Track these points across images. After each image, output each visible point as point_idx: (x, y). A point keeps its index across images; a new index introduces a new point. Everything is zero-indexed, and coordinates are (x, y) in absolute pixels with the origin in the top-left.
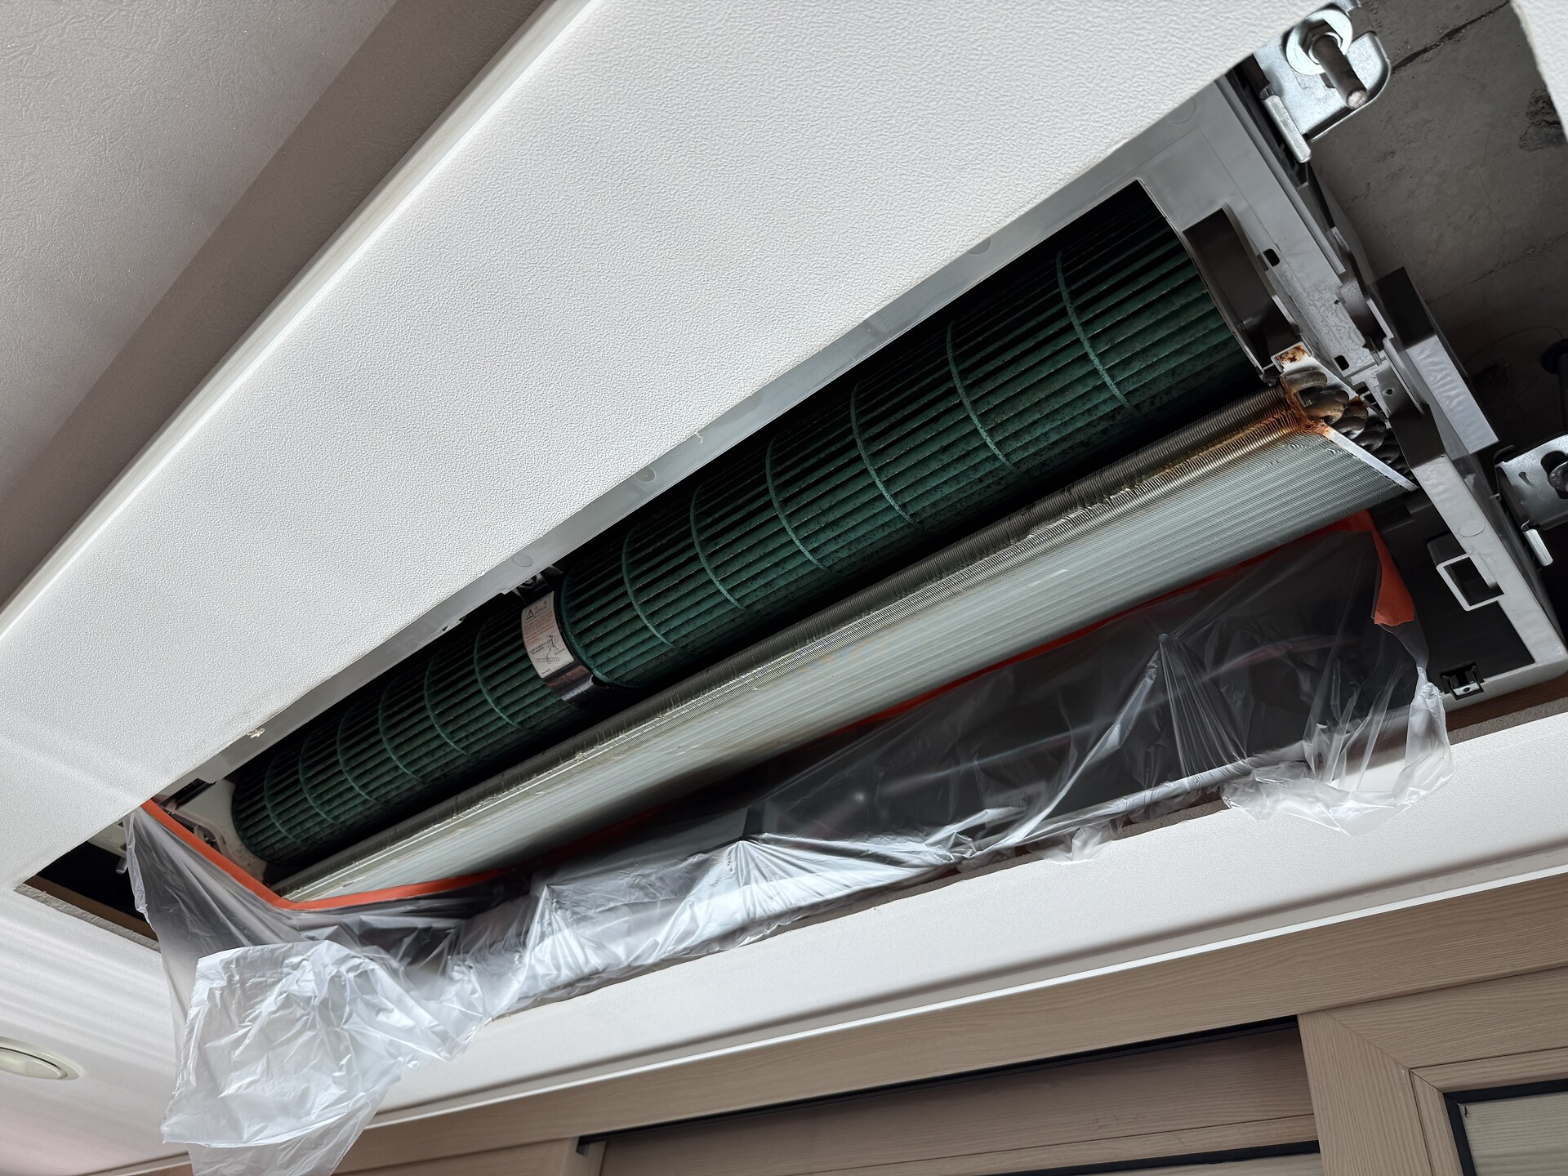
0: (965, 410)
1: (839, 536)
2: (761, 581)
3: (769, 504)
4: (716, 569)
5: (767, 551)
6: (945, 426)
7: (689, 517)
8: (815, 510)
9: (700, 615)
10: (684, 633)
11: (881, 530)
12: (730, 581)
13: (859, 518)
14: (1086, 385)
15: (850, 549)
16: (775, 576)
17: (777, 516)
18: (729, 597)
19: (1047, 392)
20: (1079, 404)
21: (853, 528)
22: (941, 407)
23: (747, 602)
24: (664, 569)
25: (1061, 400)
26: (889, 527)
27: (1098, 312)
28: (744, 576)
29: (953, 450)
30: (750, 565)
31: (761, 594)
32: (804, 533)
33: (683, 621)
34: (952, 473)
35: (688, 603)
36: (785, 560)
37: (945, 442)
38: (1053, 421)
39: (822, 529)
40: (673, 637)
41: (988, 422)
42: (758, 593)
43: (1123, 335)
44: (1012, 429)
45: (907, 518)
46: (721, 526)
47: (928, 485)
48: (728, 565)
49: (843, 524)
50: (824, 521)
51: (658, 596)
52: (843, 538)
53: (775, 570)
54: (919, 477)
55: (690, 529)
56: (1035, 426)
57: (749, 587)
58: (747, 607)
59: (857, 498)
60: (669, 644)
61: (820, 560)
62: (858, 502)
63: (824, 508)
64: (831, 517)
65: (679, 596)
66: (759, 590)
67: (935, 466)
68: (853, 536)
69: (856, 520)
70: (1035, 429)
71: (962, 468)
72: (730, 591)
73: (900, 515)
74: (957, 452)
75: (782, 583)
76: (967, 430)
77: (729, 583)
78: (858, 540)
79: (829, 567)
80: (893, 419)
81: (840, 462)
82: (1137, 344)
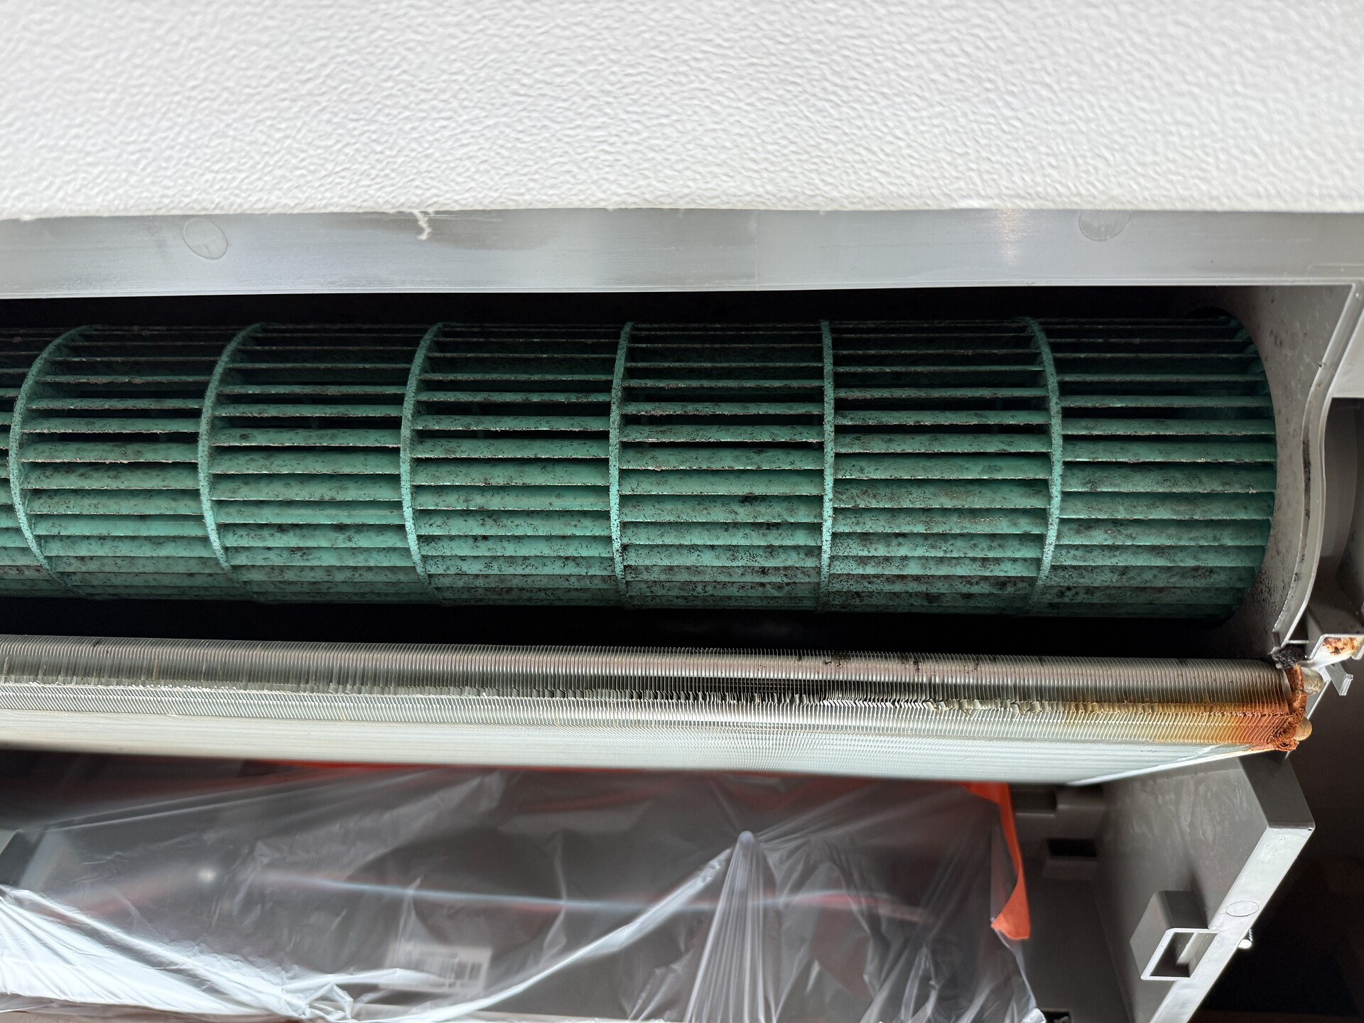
0: (822, 459)
1: (485, 538)
2: (292, 540)
3: (393, 424)
4: (218, 479)
5: (340, 498)
6: (774, 467)
7: (214, 364)
8: (475, 477)
9: (133, 538)
10: (83, 553)
11: (559, 563)
12: (232, 510)
13: (543, 528)
14: (1015, 525)
15: (488, 566)
16: (324, 544)
17: (396, 451)
18: (213, 537)
19: (958, 503)
20: (984, 544)
21: (519, 539)
22: (783, 435)
23: (241, 560)
24: (113, 427)
25: (968, 525)
26: (578, 565)
27: (1095, 433)
28: (268, 516)
29: (762, 508)
30: (289, 503)
31: (276, 560)
32: (429, 502)
33: (95, 533)
34: (738, 539)
35: (126, 507)
36: (360, 528)
37: (759, 490)
38: (933, 547)
39: (466, 513)
40: (55, 549)
41: (844, 497)
42: (271, 555)
43: (1112, 485)
44: (870, 525)
45: (619, 569)
46: (272, 411)
47: (688, 538)
48: (246, 484)
49: (509, 523)
50: (478, 502)
51: (69, 467)
52: (490, 544)
53: (332, 535)
54: (684, 518)
55: (206, 384)
56: (901, 539)
57: (263, 539)
58: (235, 568)
59: (558, 496)
60: (41, 558)
61: (425, 558)
62: (559, 504)
63: (493, 482)
64: (495, 503)
65: (114, 487)
66: (277, 552)
67: (719, 514)
68: (510, 549)
69: (535, 529)
70: (900, 544)
71: (757, 540)
72: (223, 528)
73: (612, 559)
74: (766, 514)
75: (329, 560)
76: (807, 489)
77: (228, 514)
78: (511, 560)
79: (430, 576)
80: (691, 409)
81: (562, 424)
82: (1121, 508)
